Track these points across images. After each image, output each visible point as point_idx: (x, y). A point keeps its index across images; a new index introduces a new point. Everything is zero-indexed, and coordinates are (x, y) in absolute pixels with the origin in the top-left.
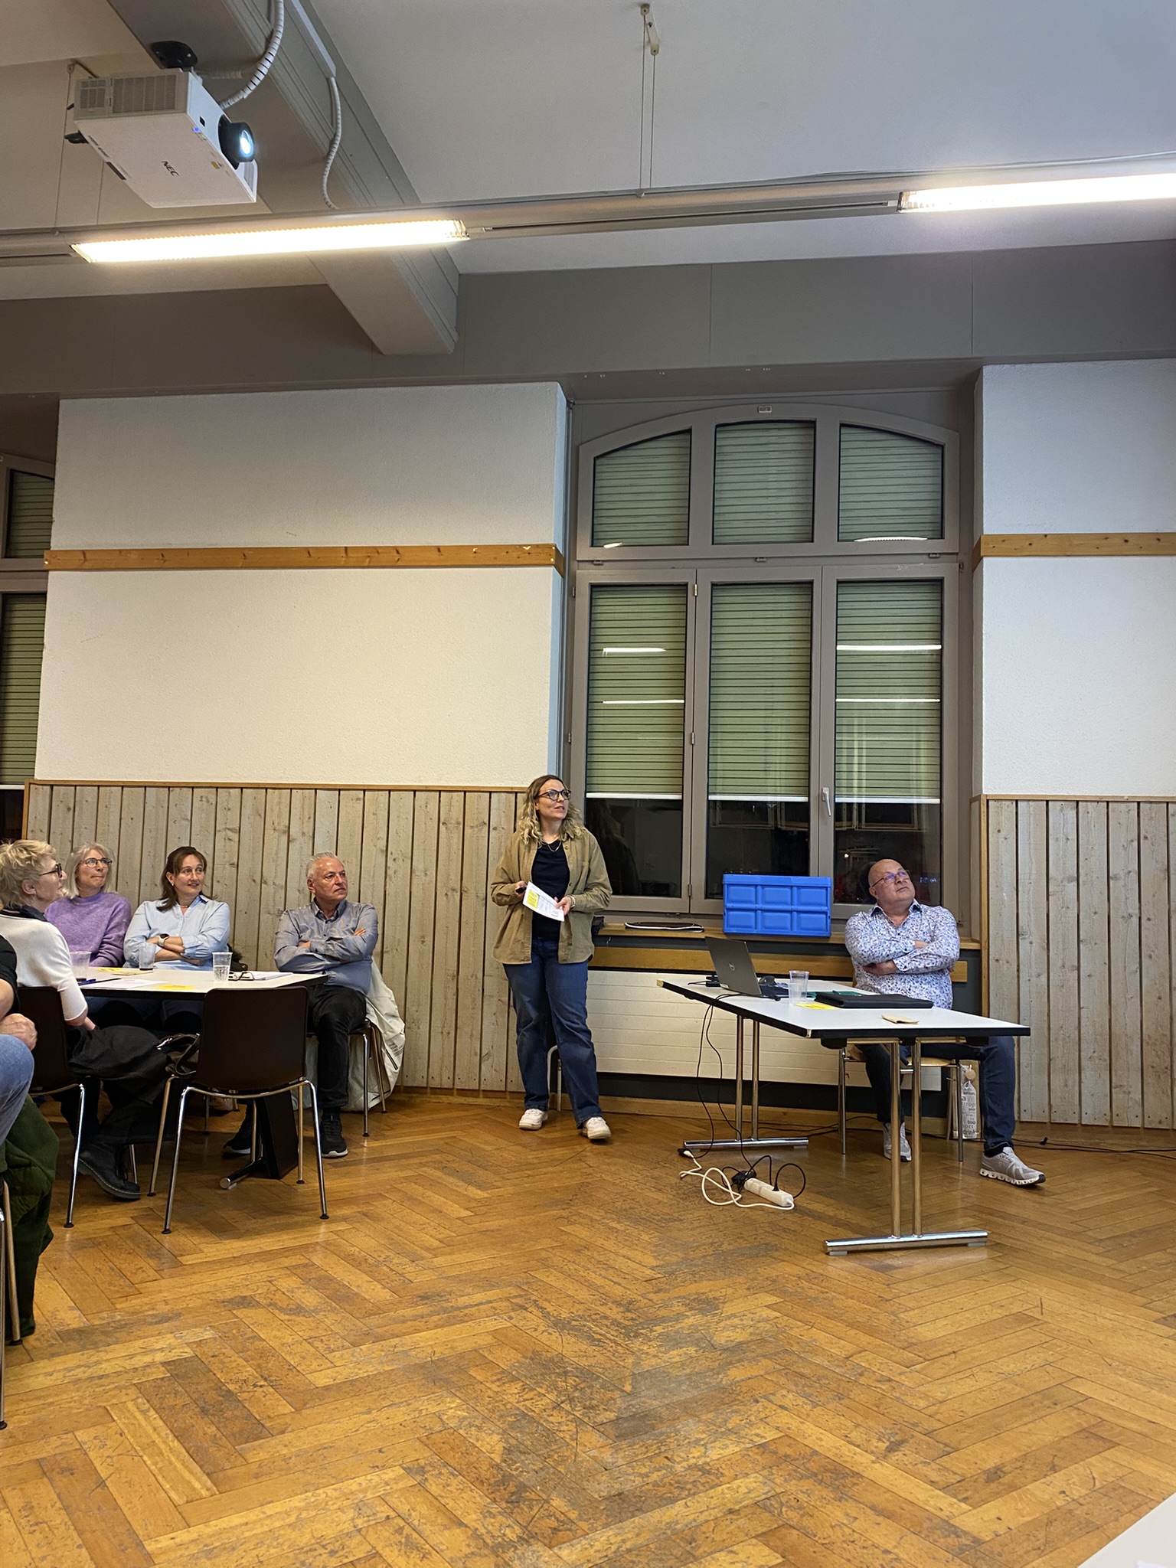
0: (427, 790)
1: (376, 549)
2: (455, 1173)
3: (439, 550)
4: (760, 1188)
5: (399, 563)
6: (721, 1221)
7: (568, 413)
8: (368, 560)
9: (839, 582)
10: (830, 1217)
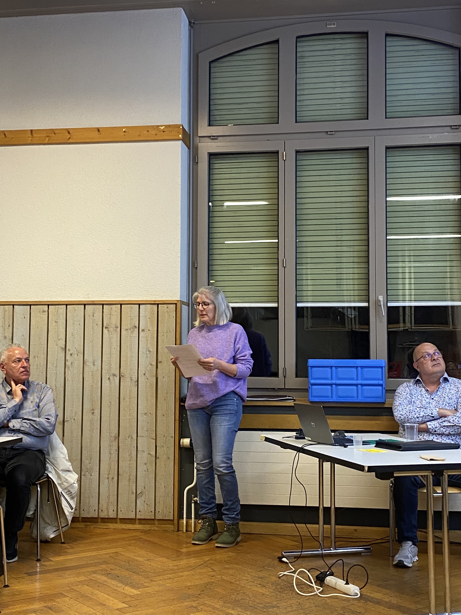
0: (93, 304)
1: (53, 131)
2: (117, 577)
3: (99, 130)
4: (336, 583)
5: (70, 141)
6: (306, 607)
7: (190, 30)
8: (47, 139)
9: (387, 148)
10: (386, 602)
